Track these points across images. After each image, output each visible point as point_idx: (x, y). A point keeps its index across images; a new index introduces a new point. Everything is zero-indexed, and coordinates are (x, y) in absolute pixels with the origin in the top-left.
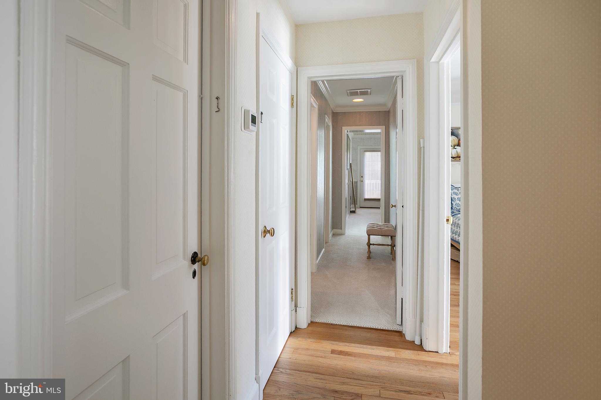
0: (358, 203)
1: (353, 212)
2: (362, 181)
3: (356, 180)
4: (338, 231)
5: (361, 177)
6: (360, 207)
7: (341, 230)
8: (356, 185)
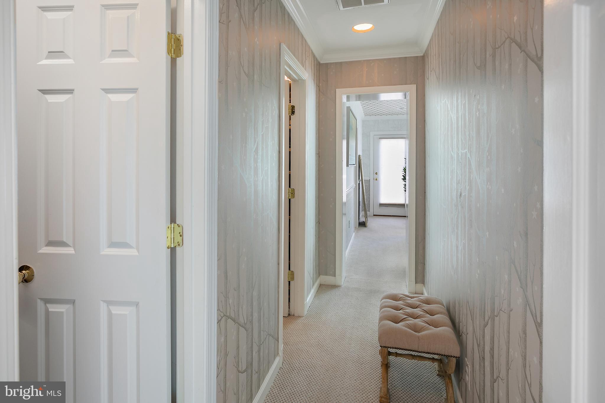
0: (371, 210)
1: (362, 224)
2: (376, 180)
3: (368, 178)
4: (328, 279)
5: (375, 173)
6: (374, 215)
7: (333, 277)
8: (367, 184)
